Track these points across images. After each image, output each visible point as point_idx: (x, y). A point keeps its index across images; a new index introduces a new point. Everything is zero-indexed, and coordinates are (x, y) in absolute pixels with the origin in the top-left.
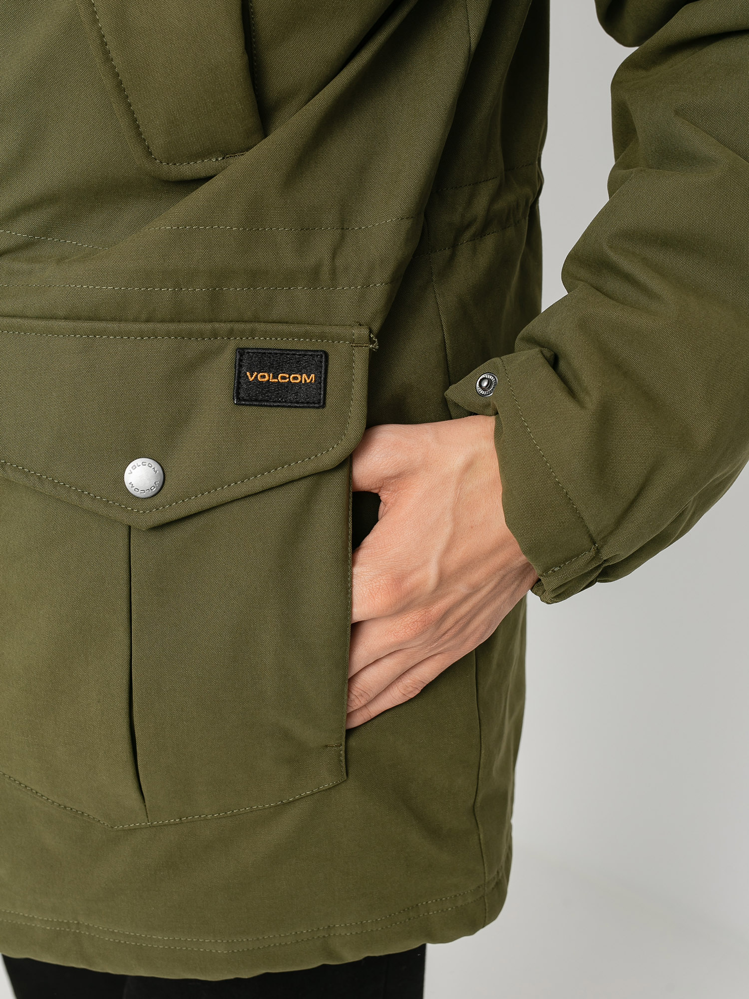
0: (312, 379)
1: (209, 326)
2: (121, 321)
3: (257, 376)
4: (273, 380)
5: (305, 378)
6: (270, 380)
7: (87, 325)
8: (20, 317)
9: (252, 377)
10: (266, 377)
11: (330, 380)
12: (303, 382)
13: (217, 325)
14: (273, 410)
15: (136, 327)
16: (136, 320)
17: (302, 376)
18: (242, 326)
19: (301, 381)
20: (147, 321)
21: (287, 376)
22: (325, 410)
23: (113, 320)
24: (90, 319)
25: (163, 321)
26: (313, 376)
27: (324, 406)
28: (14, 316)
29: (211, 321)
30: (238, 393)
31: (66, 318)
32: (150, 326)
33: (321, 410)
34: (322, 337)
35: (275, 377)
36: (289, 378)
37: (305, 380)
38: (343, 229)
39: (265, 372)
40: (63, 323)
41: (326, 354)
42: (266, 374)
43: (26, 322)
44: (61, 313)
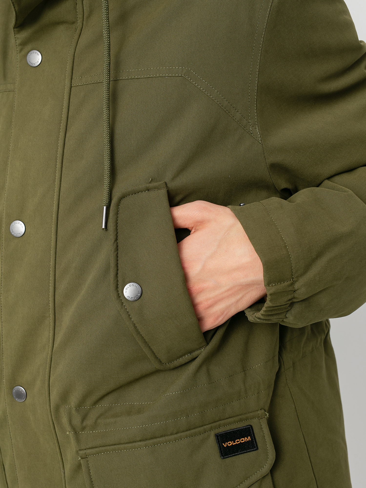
0: (249, 438)
1: (202, 428)
2: (165, 436)
3: (227, 444)
4: (234, 444)
5: (246, 439)
6: (233, 444)
7: (151, 441)
8: (118, 444)
9: (225, 445)
10: (231, 443)
11: (256, 437)
12: (246, 441)
13: (205, 427)
14: (237, 456)
15: (173, 437)
16: (172, 434)
17: (245, 439)
18: (215, 424)
19: (245, 441)
20: (176, 433)
21: (239, 440)
22: (258, 450)
23: (161, 436)
24: (152, 438)
25: (183, 431)
26: (249, 437)
27: (257, 449)
28: (115, 445)
29: (202, 426)
30: (222, 454)
31: (140, 441)
32: (179, 435)
33: (257, 451)
34: (247, 419)
35: (234, 442)
36: (240, 441)
37: (247, 440)
38: (244, 371)
39: (230, 441)
40: (140, 443)
41: (251, 426)
42: (230, 442)
43: (122, 446)
44: (138, 439)
